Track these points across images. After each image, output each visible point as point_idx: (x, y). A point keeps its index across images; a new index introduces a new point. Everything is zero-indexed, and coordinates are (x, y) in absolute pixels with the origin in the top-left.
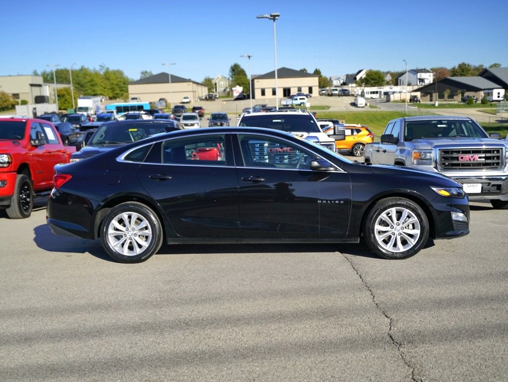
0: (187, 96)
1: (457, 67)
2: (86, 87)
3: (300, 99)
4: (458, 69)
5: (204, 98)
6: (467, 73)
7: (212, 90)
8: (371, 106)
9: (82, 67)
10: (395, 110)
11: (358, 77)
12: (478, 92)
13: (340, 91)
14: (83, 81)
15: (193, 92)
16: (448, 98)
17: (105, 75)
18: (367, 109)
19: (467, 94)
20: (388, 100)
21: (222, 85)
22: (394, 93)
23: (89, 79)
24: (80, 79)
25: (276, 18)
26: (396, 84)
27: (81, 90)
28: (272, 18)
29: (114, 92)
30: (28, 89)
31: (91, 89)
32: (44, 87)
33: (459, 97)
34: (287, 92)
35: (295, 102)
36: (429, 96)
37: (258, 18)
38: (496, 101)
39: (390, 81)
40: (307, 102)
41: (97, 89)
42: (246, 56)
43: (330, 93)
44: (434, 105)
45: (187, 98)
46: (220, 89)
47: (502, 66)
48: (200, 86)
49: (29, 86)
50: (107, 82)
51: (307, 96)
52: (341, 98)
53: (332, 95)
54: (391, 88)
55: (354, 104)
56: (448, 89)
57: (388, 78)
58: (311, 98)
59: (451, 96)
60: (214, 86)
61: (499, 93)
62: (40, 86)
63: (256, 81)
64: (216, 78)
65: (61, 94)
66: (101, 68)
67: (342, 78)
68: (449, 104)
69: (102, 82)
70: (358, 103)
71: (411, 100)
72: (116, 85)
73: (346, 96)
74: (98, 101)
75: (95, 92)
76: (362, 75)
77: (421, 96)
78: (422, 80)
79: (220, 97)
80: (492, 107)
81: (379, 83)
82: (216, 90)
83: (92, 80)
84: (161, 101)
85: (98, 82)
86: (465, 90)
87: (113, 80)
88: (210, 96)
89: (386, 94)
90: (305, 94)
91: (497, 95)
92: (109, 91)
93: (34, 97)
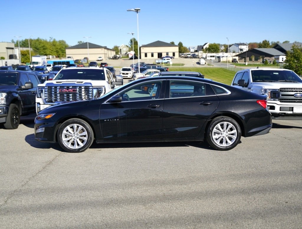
0: (101, 56)
1: (261, 43)
2: (40, 50)
3: (167, 59)
4: (262, 44)
5: (112, 58)
6: (268, 46)
7: (119, 53)
8: (208, 65)
9: (38, 38)
10: (221, 67)
11: (204, 47)
12: (272, 58)
13: (191, 55)
14: (39, 46)
15: (105, 54)
16: (255, 61)
17: (53, 43)
18: (206, 66)
19: (265, 58)
20: (219, 61)
21: (124, 50)
22: (223, 57)
23: (42, 45)
24: (37, 45)
25: (138, 11)
26: (227, 52)
27: (37, 52)
28: (136, 11)
29: (58, 53)
30: (5, 50)
31: (43, 51)
32: (15, 49)
33: (261, 60)
34: (160, 55)
35: (164, 61)
36: (244, 59)
37: (127, 11)
38: (281, 63)
39: (223, 50)
40: (171, 61)
41: (47, 51)
42: (131, 33)
43: (186, 56)
44: (245, 64)
45: (101, 57)
46: (123, 53)
47: (290, 43)
48: (110, 50)
49: (6, 49)
50: (54, 47)
51: (171, 58)
52: (192, 59)
53: (187, 57)
54: (223, 54)
55: (199, 63)
56: (253, 55)
57: (223, 48)
58: (174, 59)
59: (256, 59)
60: (120, 51)
61: (283, 58)
62: (12, 48)
63: (141, 48)
64: (121, 46)
65: (24, 54)
66: (50, 39)
67: (196, 47)
68: (254, 64)
69: (50, 47)
70: (201, 62)
71: (232, 61)
72: (59, 49)
73: (195, 58)
74: (44, 59)
75: (46, 53)
76: (207, 46)
77: (239, 59)
78: (241, 50)
79: (122, 57)
80: (278, 66)
81: (216, 51)
82: (121, 53)
83: (44, 46)
84: (85, 59)
85: (47, 47)
86: (264, 56)
87: (58, 46)
88: (115, 56)
89: (219, 57)
90: (170, 56)
91: (282, 59)
92: (55, 52)
93: (9, 55)
